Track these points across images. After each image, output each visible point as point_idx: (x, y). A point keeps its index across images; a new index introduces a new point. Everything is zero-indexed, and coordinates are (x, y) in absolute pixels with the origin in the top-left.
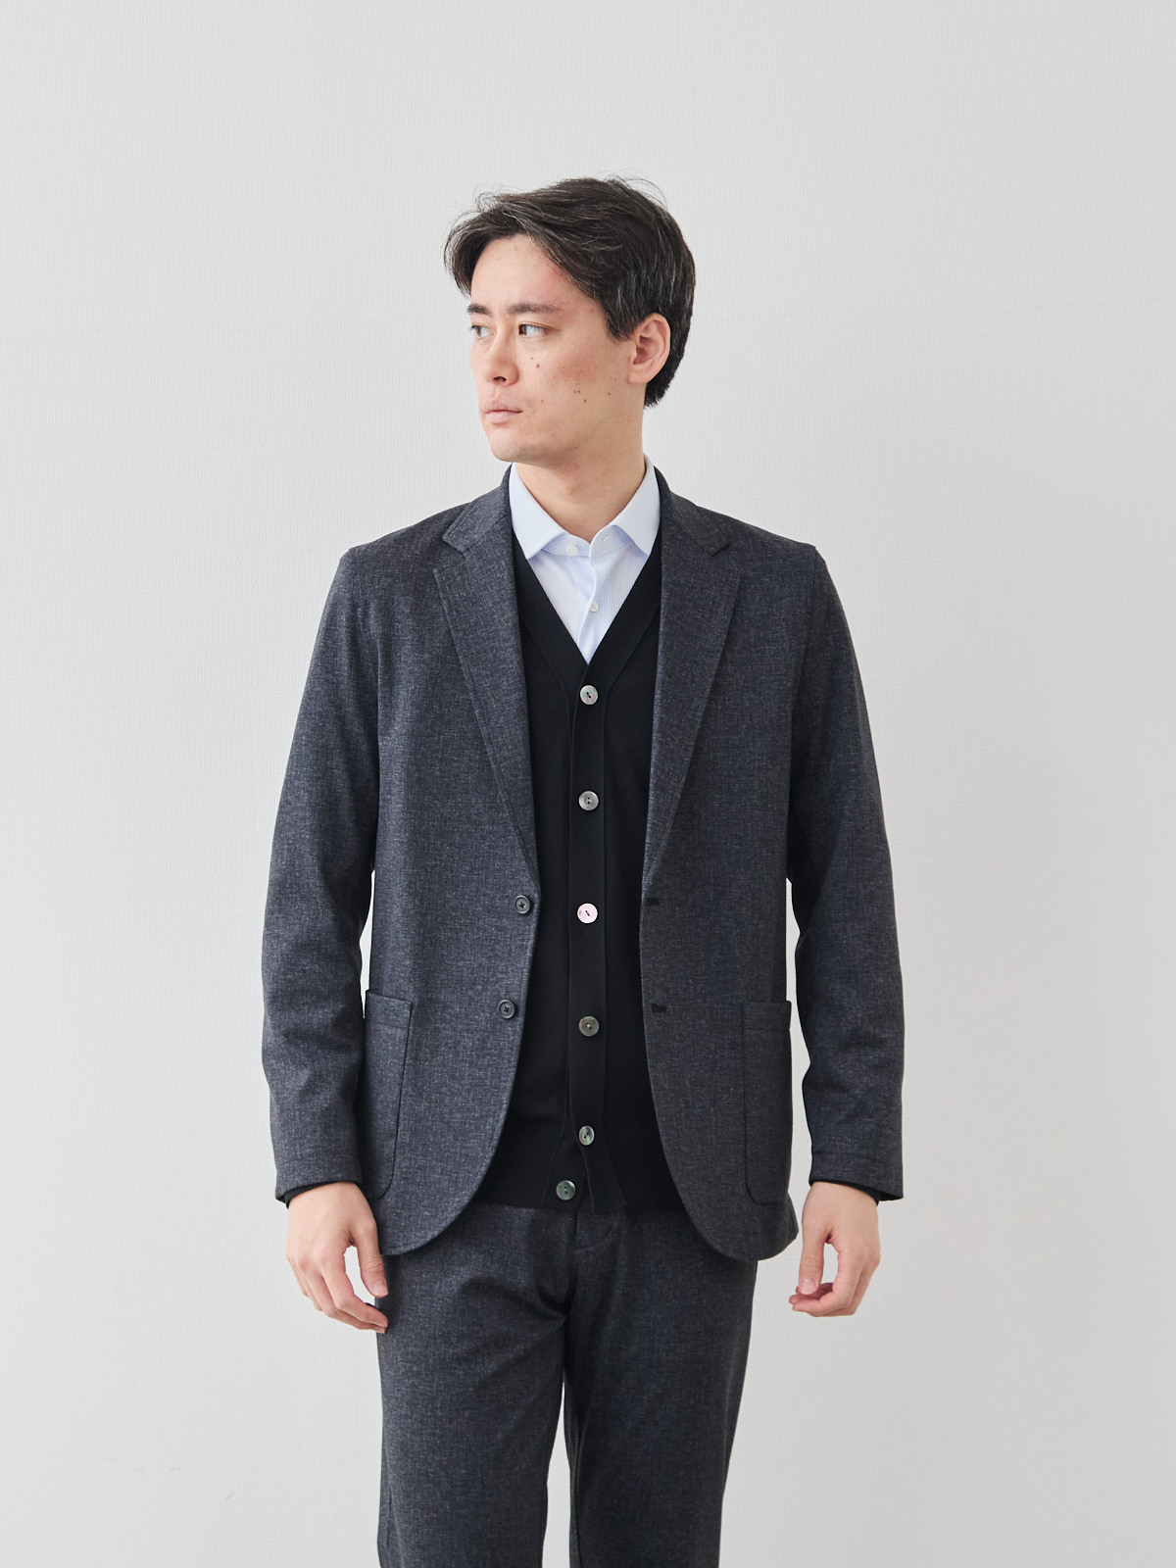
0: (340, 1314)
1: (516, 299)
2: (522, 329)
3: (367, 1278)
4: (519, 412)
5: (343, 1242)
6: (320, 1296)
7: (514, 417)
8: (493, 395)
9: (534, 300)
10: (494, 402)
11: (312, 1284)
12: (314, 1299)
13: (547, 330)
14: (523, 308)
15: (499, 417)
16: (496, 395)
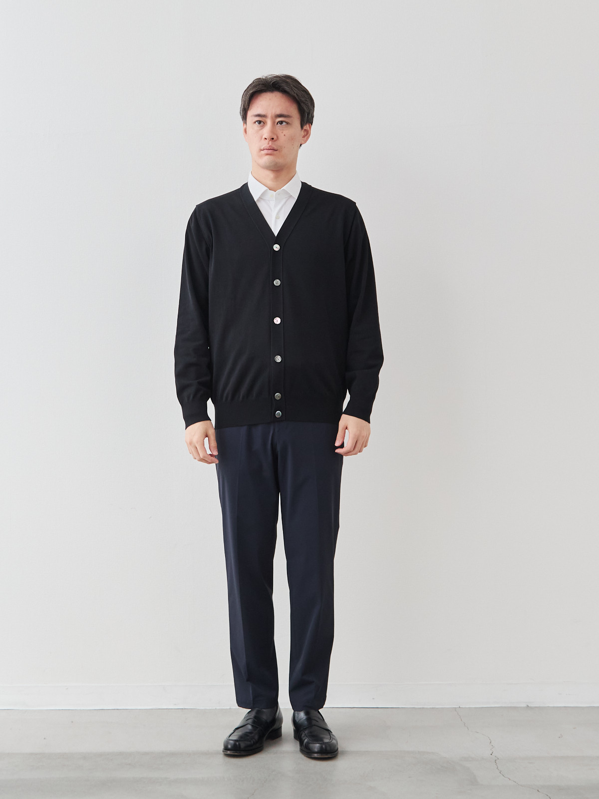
0: (203, 460)
1: (278, 112)
2: (281, 122)
3: (212, 448)
4: (277, 150)
5: (204, 436)
6: (195, 454)
7: (275, 152)
8: (269, 144)
9: (285, 113)
10: (270, 146)
11: (193, 450)
12: (193, 455)
13: (287, 123)
14: (280, 116)
15: (270, 152)
16: (270, 144)
